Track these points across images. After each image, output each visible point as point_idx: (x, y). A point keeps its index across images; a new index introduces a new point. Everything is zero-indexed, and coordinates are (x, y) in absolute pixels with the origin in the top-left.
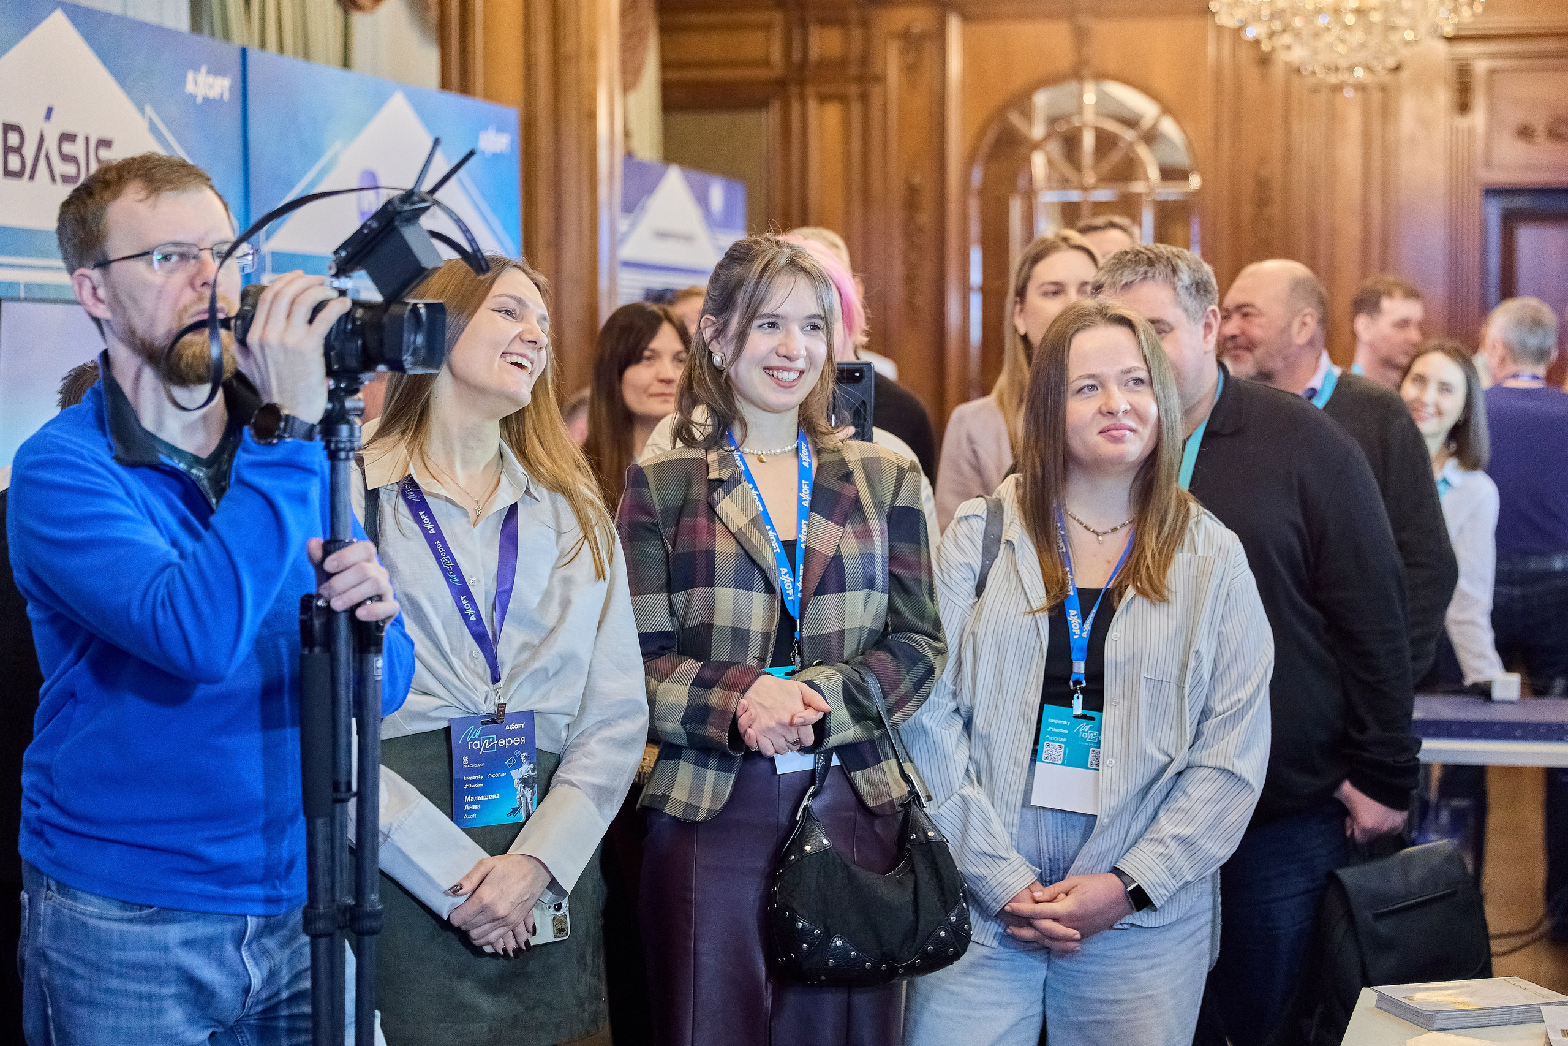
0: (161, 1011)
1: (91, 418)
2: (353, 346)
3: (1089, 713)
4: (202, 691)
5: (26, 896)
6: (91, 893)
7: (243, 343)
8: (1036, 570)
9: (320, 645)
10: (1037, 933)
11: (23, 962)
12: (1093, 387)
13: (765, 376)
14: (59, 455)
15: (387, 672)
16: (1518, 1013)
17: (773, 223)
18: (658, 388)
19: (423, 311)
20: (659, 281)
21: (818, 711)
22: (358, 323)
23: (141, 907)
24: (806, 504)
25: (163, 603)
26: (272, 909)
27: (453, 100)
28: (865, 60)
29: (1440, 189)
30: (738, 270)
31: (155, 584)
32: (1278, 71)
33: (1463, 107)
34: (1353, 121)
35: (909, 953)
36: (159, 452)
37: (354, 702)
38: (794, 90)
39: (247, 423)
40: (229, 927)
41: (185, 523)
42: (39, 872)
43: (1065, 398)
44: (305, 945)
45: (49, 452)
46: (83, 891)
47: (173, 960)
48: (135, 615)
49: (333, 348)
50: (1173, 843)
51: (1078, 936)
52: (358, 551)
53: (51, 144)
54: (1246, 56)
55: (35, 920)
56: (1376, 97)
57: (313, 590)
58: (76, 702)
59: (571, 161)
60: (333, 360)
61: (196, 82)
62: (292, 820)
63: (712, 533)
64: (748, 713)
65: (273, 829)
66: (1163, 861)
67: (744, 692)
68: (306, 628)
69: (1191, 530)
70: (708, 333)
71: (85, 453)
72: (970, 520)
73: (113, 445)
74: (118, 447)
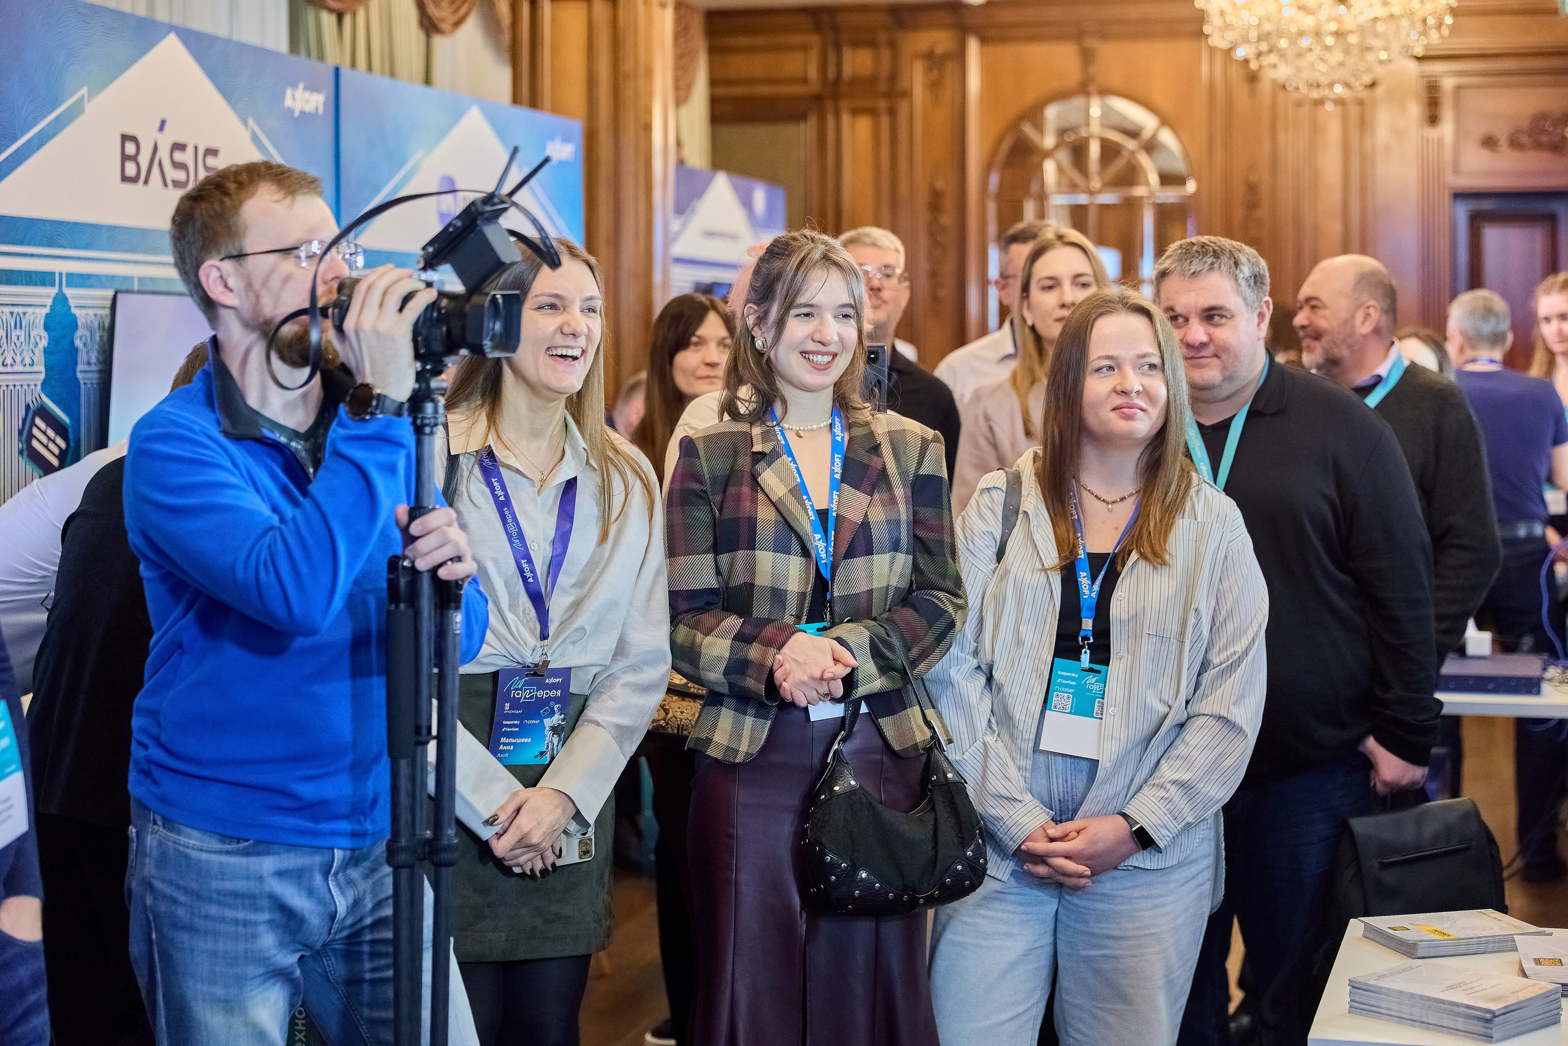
0: (255, 936)
1: (201, 396)
2: (438, 332)
3: (1096, 667)
4: (299, 642)
5: (134, 830)
6: (193, 828)
7: (340, 329)
8: (1049, 536)
9: (405, 602)
10: (1051, 870)
11: (130, 890)
12: (1111, 368)
13: (802, 359)
14: (173, 429)
15: (464, 626)
16: (1494, 942)
17: (809, 221)
18: (704, 371)
19: (500, 301)
20: (707, 276)
21: (846, 666)
22: (443, 311)
23: (238, 841)
24: (838, 476)
25: (265, 564)
26: (358, 843)
27: (523, 113)
28: (893, 78)
29: (1413, 192)
30: (777, 264)
31: (259, 546)
32: (1265, 86)
33: (1433, 119)
34: (1333, 132)
35: (929, 885)
36: (263, 427)
37: (435, 652)
38: (829, 105)
39: (343, 401)
40: (318, 859)
41: (285, 491)
42: (147, 809)
43: (1084, 378)
44: (387, 875)
45: (164, 427)
46: (187, 826)
47: (267, 889)
48: (240, 574)
49: (421, 334)
50: (1173, 787)
51: (1089, 873)
52: (439, 517)
53: (164, 153)
54: (1236, 74)
55: (141, 852)
56: (1354, 111)
57: (399, 551)
58: (183, 653)
59: (628, 168)
60: (421, 344)
61: (294, 98)
62: (377, 760)
63: (754, 502)
64: (783, 668)
65: (360, 769)
66: (1165, 804)
67: (780, 648)
68: (393, 585)
69: (1191, 498)
70: (751, 320)
71: (196, 428)
72: (991, 492)
73: (221, 420)
74: (226, 423)
